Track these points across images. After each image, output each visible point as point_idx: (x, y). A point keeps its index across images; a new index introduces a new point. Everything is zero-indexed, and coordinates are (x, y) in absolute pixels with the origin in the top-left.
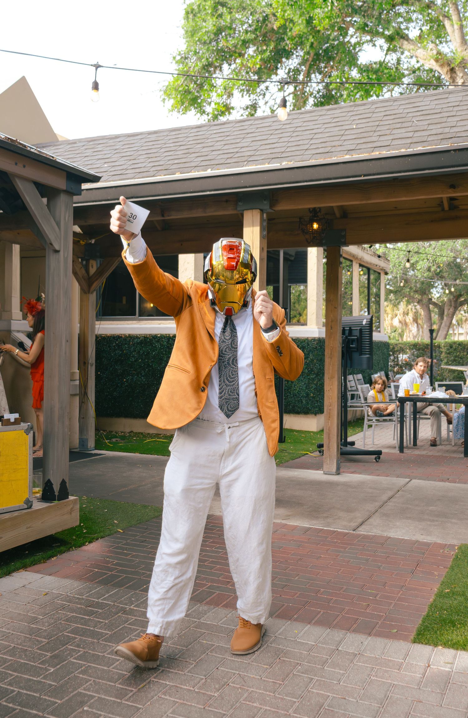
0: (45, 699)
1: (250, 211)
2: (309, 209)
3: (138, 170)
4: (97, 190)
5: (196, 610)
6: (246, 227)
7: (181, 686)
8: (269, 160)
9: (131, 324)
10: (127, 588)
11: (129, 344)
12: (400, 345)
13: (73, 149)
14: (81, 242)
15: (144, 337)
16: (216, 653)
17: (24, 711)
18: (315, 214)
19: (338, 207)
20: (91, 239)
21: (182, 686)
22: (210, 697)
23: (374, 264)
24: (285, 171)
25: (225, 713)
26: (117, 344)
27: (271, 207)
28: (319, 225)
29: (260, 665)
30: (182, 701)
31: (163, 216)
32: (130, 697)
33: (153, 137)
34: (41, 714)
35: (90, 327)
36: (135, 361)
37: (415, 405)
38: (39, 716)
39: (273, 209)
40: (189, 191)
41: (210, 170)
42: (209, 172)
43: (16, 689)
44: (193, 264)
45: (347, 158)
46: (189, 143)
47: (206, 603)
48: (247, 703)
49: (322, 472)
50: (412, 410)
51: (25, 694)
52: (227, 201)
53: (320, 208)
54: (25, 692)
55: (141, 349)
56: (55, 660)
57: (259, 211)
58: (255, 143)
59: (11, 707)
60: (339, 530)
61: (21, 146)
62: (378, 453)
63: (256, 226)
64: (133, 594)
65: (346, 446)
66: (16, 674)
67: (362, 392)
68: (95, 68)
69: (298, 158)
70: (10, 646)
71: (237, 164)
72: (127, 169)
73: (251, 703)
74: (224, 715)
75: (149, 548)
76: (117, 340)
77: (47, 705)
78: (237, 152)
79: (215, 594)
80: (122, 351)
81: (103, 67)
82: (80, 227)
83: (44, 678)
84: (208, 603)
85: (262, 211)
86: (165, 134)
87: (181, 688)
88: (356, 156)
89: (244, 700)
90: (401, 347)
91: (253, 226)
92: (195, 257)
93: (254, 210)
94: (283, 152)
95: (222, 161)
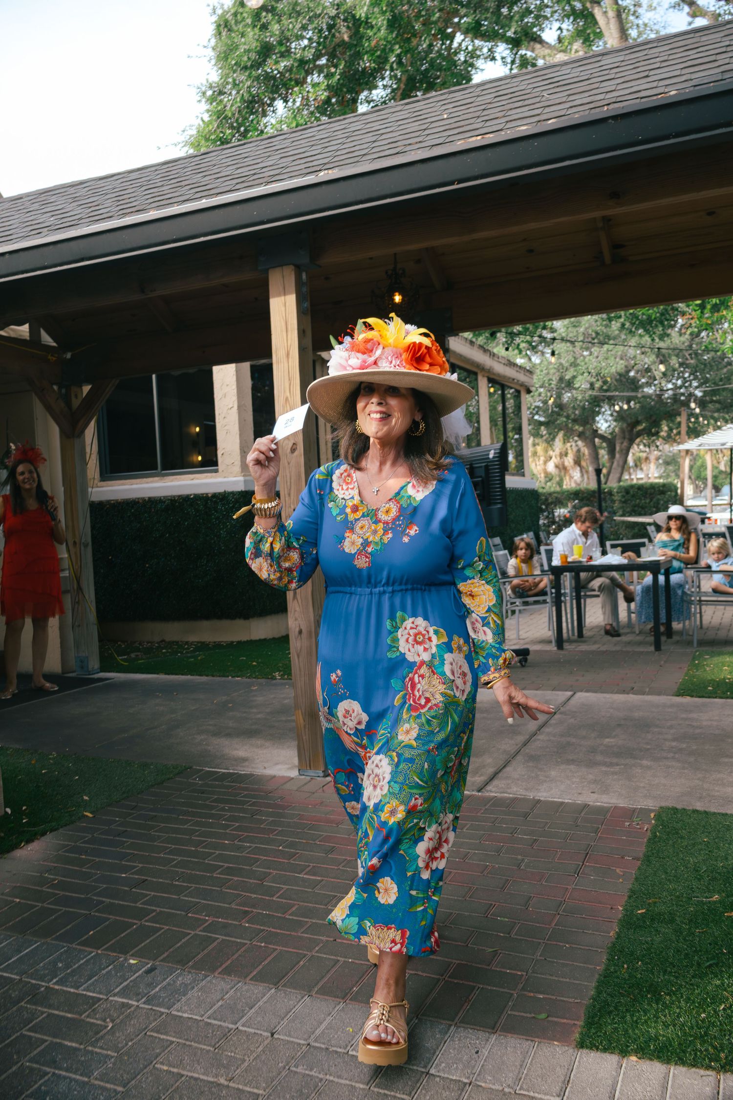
1: (280, 268)
3: (96, 218)
6: (274, 297)
9: (152, 482)
10: (56, 939)
12: (556, 495)
15: (171, 500)
18: (396, 280)
20: (66, 352)
23: (509, 378)
24: (324, 187)
27: (313, 258)
28: (403, 296)
35: (78, 489)
36: (160, 537)
37: (577, 577)
39: (317, 263)
42: (204, 203)
50: (573, 585)
52: (241, 257)
55: (167, 519)
57: (292, 267)
62: (525, 653)
63: (290, 293)
64: (66, 952)
79: (215, 943)
84: (199, 967)
85: (298, 269)
91: (285, 295)
92: (236, 367)
93: (284, 267)
94: (325, 164)
95: (228, 188)
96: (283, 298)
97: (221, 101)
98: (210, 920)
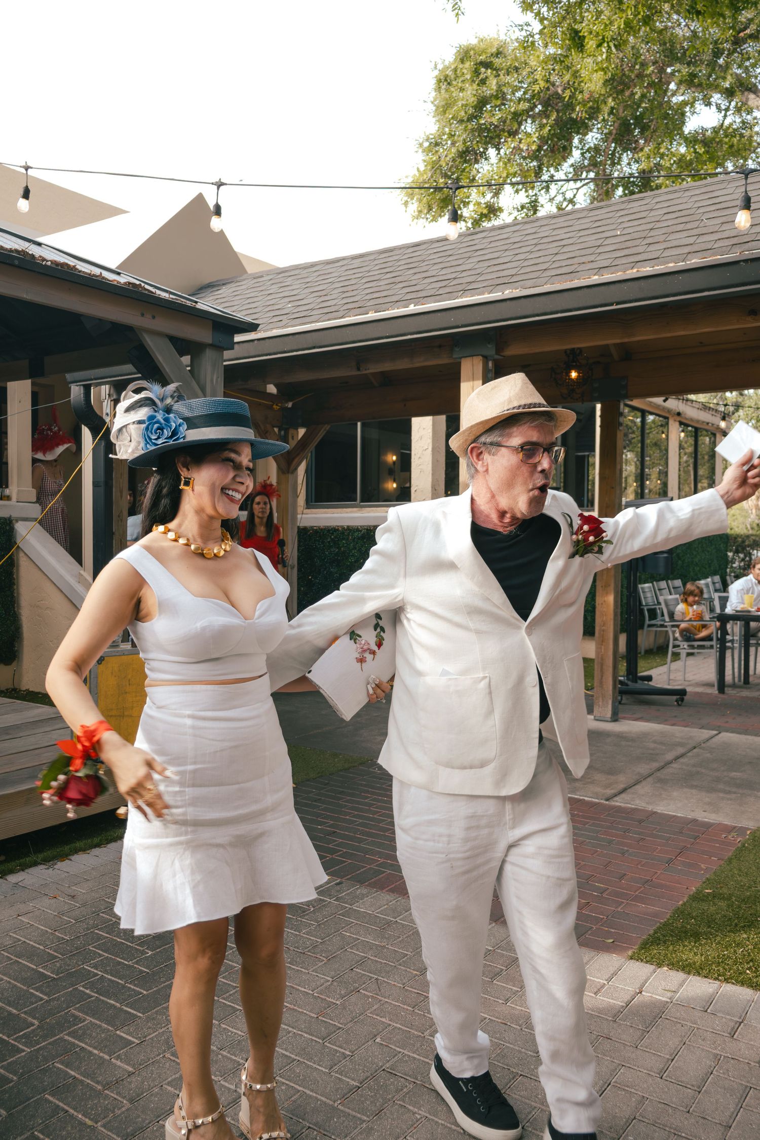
0: (130, 988)
1: (469, 359)
2: (566, 351)
3: (326, 310)
4: (271, 340)
5: (351, 892)
6: (464, 382)
7: (298, 987)
8: (491, 288)
9: (351, 512)
11: (348, 539)
12: (754, 538)
13: (257, 285)
14: (275, 406)
15: (367, 529)
16: (357, 950)
17: (100, 1000)
18: (573, 358)
19: (614, 344)
20: (287, 401)
21: (300, 988)
22: (330, 1004)
23: (703, 422)
24: (508, 302)
25: (341, 1026)
26: (332, 539)
27: (499, 350)
28: (579, 373)
29: (408, 970)
30: (292, 1007)
31: (359, 369)
32: (230, 995)
33: (356, 263)
34: (118, 1005)
35: (289, 518)
36: (355, 562)
37: (747, 626)
38: (115, 1007)
39: (502, 354)
40: (384, 335)
41: (413, 305)
42: (412, 308)
43: (100, 973)
44: (430, 430)
45: (596, 279)
46: (399, 269)
47: (369, 885)
48: (375, 1016)
49: (592, 717)
50: (743, 633)
51: (109, 980)
52: (440, 346)
53: (580, 349)
54: (109, 977)
55: (362, 546)
56: (157, 942)
57: (481, 358)
58: (481, 264)
59: (87, 994)
60: (586, 799)
61: (147, 292)
62: (682, 693)
63: (478, 379)
65: (636, 682)
66: (106, 955)
67: (667, 605)
68: (216, 187)
69: (530, 283)
70: (112, 920)
71: (450, 295)
72: (312, 309)
73: (378, 1018)
74: (340, 1028)
75: (322, 810)
76: (332, 534)
77: (129, 996)
78: (455, 278)
79: (384, 874)
80: (339, 548)
81: (226, 184)
82: (276, 386)
83: (137, 963)
84: (372, 886)
85: (486, 358)
86: (372, 257)
87: (298, 990)
88: (608, 277)
89: (371, 1013)
90: (754, 541)
91: (473, 380)
92: (433, 420)
93: (474, 357)
94: (513, 275)
95: (432, 292)
96: (471, 383)
97: (437, 152)
98: (382, 860)
